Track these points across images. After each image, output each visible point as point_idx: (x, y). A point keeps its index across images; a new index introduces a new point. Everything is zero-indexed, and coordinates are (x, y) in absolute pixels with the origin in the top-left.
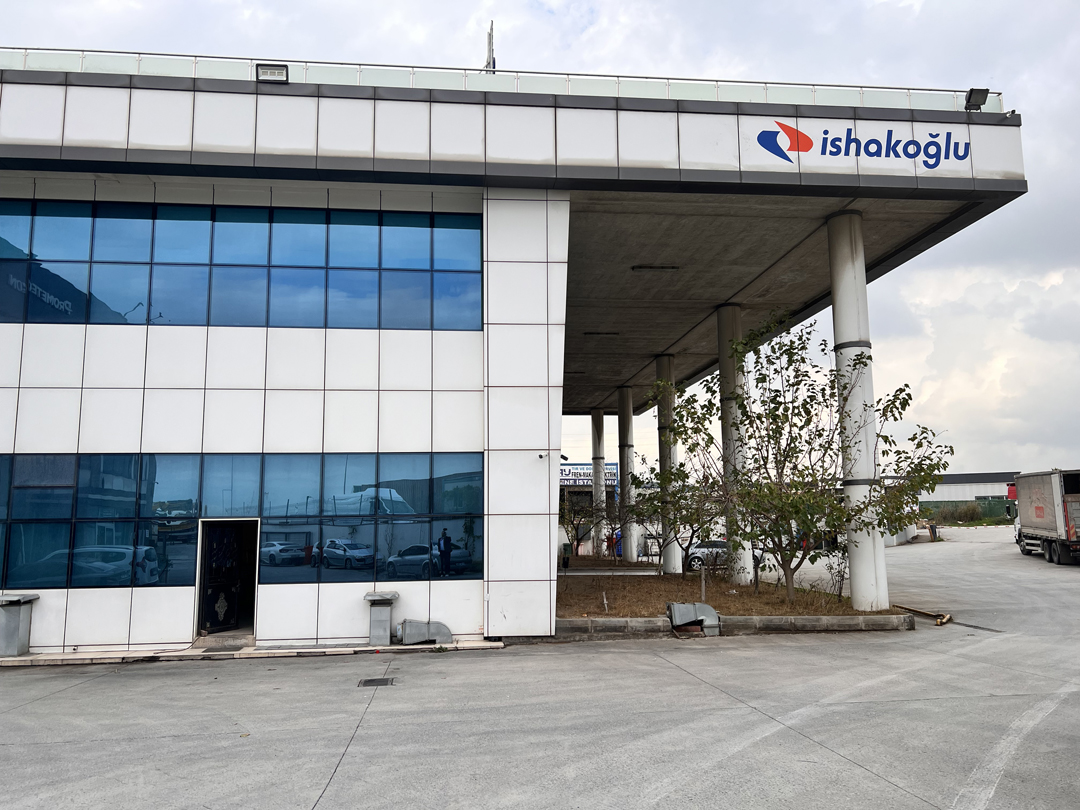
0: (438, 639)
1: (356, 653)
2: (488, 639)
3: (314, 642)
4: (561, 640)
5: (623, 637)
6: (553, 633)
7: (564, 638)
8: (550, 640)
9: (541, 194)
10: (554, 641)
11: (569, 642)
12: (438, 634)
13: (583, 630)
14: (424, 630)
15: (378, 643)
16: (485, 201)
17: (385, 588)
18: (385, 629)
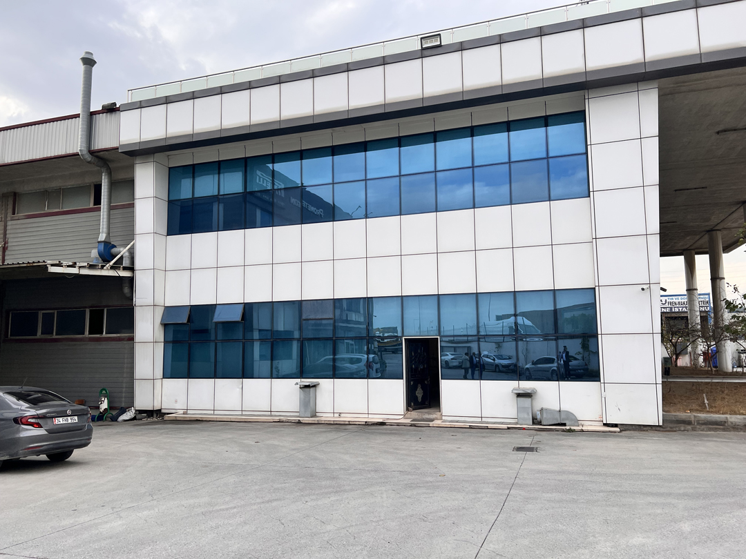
0: (567, 423)
1: (509, 428)
2: (606, 425)
3: (479, 420)
4: (668, 429)
5: (724, 430)
6: (661, 424)
7: (671, 428)
8: (658, 428)
9: (634, 87)
10: (662, 429)
11: (675, 431)
12: (567, 419)
13: (689, 423)
14: (557, 416)
15: (524, 423)
16: (587, 101)
17: (527, 385)
18: (528, 414)
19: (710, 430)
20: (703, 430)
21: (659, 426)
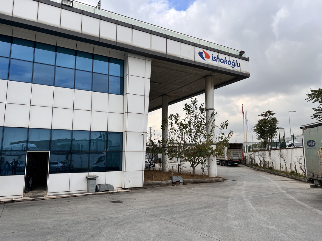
0: (110, 189)
1: (86, 195)
2: (122, 189)
3: (68, 193)
5: (161, 186)
7: (145, 187)
9: (144, 58)
13: (150, 185)
14: (106, 187)
16: (128, 57)
17: (92, 174)
18: (94, 187)
19: (157, 187)
20: (154, 187)
21: (142, 187)
